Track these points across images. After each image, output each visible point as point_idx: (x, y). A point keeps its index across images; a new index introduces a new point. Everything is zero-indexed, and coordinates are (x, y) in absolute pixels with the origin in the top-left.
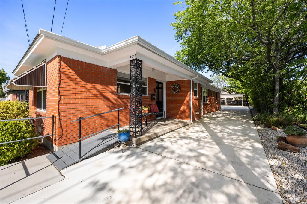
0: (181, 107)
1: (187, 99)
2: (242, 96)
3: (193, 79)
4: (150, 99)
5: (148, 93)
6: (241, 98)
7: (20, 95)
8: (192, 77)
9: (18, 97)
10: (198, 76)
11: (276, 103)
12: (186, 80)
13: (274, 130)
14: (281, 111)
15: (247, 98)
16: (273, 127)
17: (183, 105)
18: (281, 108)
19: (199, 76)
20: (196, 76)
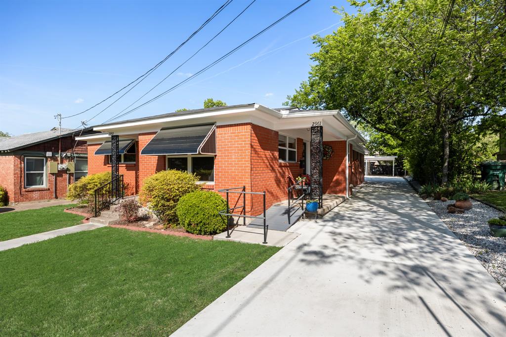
0: (334, 177)
1: (342, 167)
2: (392, 158)
3: (350, 139)
4: (299, 167)
5: (297, 159)
6: (391, 162)
7: (26, 158)
8: (348, 137)
9: (22, 162)
10: (356, 136)
11: (446, 171)
12: (341, 141)
13: (444, 201)
14: (450, 181)
15: (402, 164)
16: (442, 198)
17: (337, 174)
18: (450, 177)
19: (358, 136)
20: (354, 136)
